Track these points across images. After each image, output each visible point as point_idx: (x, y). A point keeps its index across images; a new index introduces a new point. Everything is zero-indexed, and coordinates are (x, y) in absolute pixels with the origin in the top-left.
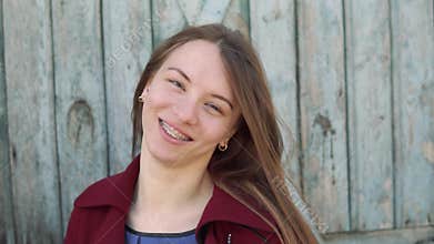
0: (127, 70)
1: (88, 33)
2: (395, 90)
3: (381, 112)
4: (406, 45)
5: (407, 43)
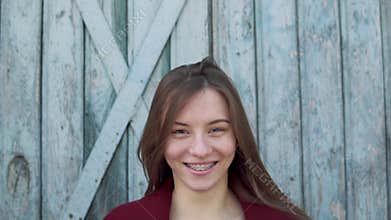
0: (60, 130)
5: (316, 109)
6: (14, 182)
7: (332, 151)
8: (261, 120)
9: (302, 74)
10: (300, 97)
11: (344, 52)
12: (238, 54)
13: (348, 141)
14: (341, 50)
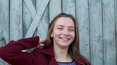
1: (6, 20)
2: (91, 37)
4: (94, 25)
7: (99, 36)
9: (90, 13)
10: (89, 20)
11: (103, 7)
12: (70, 7)
13: (104, 33)
14: (102, 6)
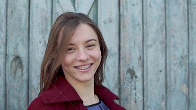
0: (39, 43)
2: (167, 58)
3: (160, 69)
4: (174, 36)
5: (174, 35)
6: (15, 70)
7: (182, 57)
8: (145, 40)
9: (167, 16)
10: (166, 28)
11: (189, 5)
12: (134, 5)
13: (190, 52)
14: (188, 4)
